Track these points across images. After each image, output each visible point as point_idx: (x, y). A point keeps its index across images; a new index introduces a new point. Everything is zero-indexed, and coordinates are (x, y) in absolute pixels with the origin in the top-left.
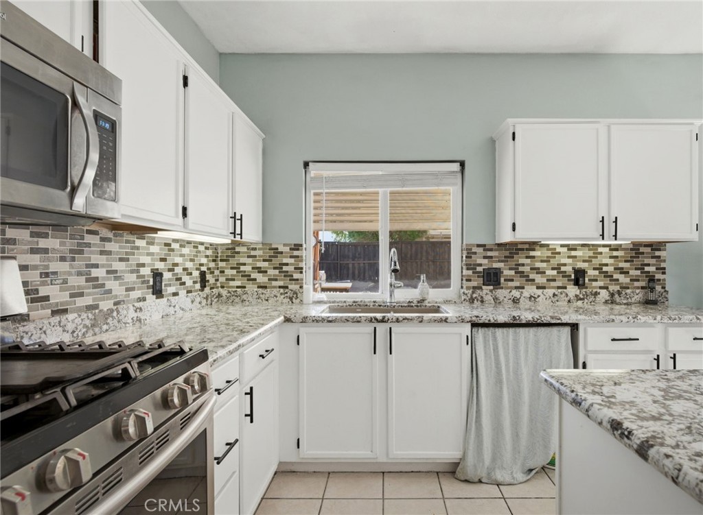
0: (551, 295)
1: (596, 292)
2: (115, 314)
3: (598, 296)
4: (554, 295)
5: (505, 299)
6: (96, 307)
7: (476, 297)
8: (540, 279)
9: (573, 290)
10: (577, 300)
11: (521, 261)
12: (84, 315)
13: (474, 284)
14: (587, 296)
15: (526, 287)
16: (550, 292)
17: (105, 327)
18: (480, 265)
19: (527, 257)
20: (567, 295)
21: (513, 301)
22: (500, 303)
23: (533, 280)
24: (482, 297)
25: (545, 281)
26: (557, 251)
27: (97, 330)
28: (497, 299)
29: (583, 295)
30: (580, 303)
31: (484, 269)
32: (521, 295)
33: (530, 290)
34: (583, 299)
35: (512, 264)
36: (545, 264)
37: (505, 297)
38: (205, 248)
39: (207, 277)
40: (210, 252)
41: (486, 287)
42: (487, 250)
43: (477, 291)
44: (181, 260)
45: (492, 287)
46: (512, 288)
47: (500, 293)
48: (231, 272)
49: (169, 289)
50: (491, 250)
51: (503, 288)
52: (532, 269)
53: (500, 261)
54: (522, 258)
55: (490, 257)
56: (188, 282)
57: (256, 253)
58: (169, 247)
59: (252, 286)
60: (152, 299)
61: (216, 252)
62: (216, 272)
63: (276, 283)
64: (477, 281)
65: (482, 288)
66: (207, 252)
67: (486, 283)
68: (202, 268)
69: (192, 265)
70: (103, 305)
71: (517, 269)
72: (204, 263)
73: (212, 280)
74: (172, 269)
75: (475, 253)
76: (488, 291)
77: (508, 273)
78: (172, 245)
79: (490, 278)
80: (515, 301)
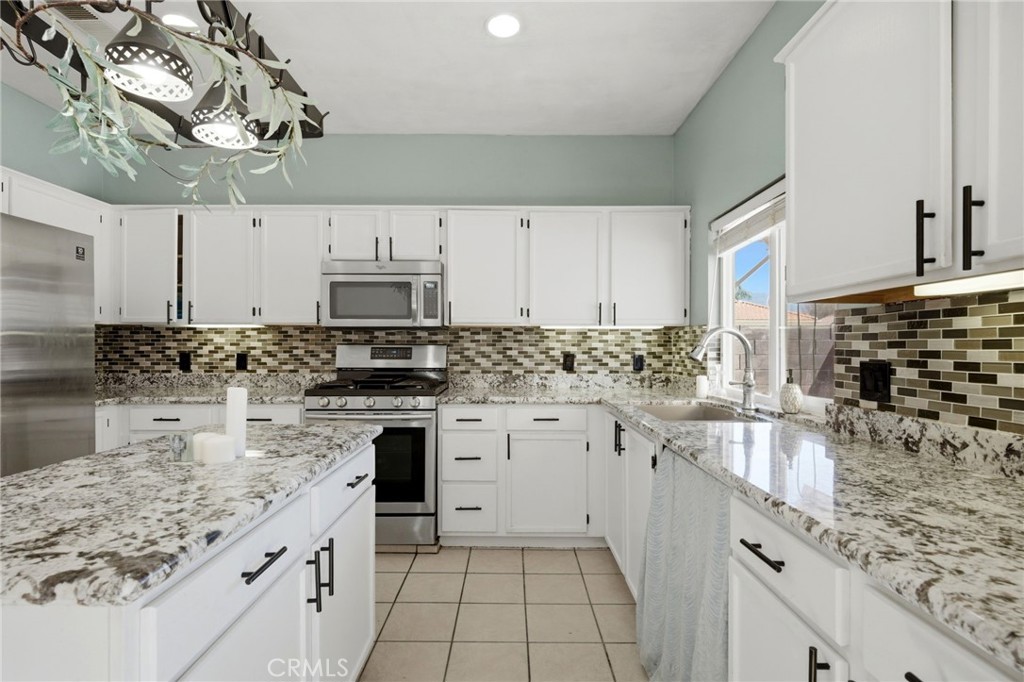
0: (1000, 449)
2: (522, 378)
5: (890, 437)
6: (510, 372)
7: (843, 421)
8: (981, 399)
11: (933, 344)
12: (498, 376)
13: (847, 393)
15: (942, 414)
16: (996, 437)
17: (513, 385)
18: (857, 353)
19: (948, 334)
21: (906, 443)
22: (881, 442)
23: (961, 398)
24: (852, 423)
25: (996, 405)
27: (507, 385)
28: (875, 431)
31: (862, 363)
32: (922, 435)
33: (954, 425)
35: (913, 349)
37: (890, 431)
38: (644, 334)
39: (648, 361)
40: (654, 337)
41: (864, 403)
42: (867, 320)
43: (847, 409)
44: (601, 345)
45: (874, 405)
46: (908, 412)
47: (885, 420)
48: (677, 357)
49: (583, 368)
50: (875, 320)
51: (892, 409)
52: (958, 366)
53: (891, 345)
54: (935, 335)
55: (874, 336)
56: (613, 364)
57: (687, 337)
58: (584, 335)
59: (685, 373)
60: (560, 372)
61: (667, 336)
62: (666, 357)
63: (695, 371)
64: (849, 387)
65: (856, 404)
66: (648, 338)
67: (866, 394)
68: (637, 353)
69: (618, 349)
70: (515, 372)
71: (925, 364)
72: (642, 349)
73: (657, 364)
74: (588, 352)
75: (849, 328)
76: (867, 412)
77: (905, 374)
78: (589, 334)
79: (875, 383)
80: (911, 445)
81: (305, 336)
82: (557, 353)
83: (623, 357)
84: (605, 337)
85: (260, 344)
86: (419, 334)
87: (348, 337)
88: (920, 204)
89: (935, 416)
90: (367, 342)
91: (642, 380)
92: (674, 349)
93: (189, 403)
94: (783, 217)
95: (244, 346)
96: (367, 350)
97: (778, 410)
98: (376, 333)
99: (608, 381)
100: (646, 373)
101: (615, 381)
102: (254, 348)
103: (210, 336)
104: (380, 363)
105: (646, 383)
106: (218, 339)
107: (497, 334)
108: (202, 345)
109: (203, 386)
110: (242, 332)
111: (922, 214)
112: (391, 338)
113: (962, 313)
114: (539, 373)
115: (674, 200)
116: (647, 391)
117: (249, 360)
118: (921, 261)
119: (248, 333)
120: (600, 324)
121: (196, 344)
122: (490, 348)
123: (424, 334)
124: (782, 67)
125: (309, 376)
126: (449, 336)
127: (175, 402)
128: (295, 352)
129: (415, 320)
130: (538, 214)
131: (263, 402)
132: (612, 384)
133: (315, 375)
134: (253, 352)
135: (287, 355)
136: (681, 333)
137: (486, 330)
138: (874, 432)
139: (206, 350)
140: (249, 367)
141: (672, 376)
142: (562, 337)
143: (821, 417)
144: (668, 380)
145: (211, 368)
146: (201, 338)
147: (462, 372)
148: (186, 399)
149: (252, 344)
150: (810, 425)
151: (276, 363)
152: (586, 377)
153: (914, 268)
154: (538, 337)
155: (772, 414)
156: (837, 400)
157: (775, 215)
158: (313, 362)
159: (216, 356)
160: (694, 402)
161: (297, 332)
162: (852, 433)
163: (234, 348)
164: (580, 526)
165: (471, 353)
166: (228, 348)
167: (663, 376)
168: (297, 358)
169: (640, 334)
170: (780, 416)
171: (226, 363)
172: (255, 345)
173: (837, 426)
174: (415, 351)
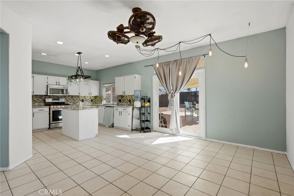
1: (132, 103)
8: (125, 101)
9: (129, 103)
12: (72, 103)
16: (126, 103)
26: (127, 96)
30: (129, 105)
33: (124, 103)
36: (126, 99)
38: (93, 97)
42: (119, 96)
46: (122, 102)
49: (85, 101)
53: (121, 98)
56: (89, 101)
58: (85, 97)
59: (99, 102)
60: (82, 102)
62: (95, 100)
63: (101, 101)
64: (118, 101)
70: (75, 102)
71: (123, 99)
72: (92, 99)
73: (94, 101)
74: (85, 99)
76: (119, 103)
79: (120, 101)
80: (122, 105)
81: (36, 97)
82: (81, 99)
84: (87, 97)
92: (97, 99)
96: (51, 99)
98: (51, 96)
99: (88, 103)
100: (93, 102)
107: (72, 96)
111: (123, 92)
112: (54, 97)
114: (78, 102)
115: (97, 80)
120: (88, 95)
122: (71, 99)
125: (38, 104)
126: (65, 97)
128: (34, 99)
129: (64, 94)
131: (42, 107)
133: (39, 104)
136: (98, 97)
142: (82, 97)
144: (96, 103)
147: (67, 102)
152: (85, 103)
153: (122, 94)
154: (78, 97)
158: (38, 101)
161: (35, 96)
165: (68, 99)
173: (117, 104)
174: (60, 99)
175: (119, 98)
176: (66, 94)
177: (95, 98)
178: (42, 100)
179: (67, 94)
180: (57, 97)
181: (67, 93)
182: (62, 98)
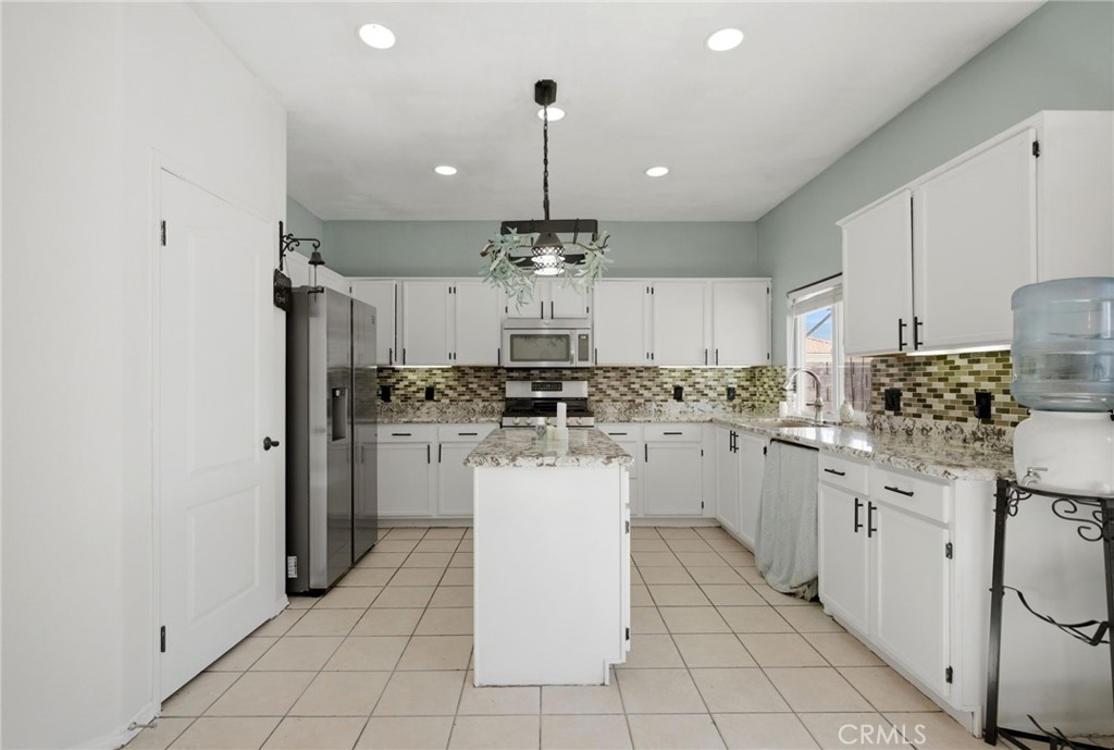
0: (944, 429)
1: (1000, 430)
2: (643, 405)
3: (1003, 437)
4: (948, 429)
5: (900, 430)
6: (634, 401)
7: (876, 424)
8: (938, 406)
9: (973, 423)
10: (975, 440)
11: (919, 380)
12: (625, 404)
13: (878, 408)
14: (988, 435)
15: (923, 415)
16: (943, 424)
17: (641, 409)
18: (883, 385)
19: (925, 374)
20: (962, 431)
21: (907, 431)
22: (895, 433)
23: (930, 406)
24: (881, 424)
25: (943, 409)
26: (956, 364)
27: (631, 411)
29: (983, 434)
30: (978, 444)
31: (886, 390)
32: (914, 426)
33: (927, 420)
34: (982, 440)
35: (910, 382)
36: (943, 383)
37: (900, 426)
38: (736, 371)
39: (738, 392)
40: (742, 374)
41: (887, 413)
42: (888, 366)
43: (878, 416)
44: (703, 380)
45: (892, 413)
46: (908, 415)
47: (897, 421)
48: (761, 389)
49: (689, 398)
50: (892, 366)
51: (901, 414)
52: (929, 390)
53: (901, 380)
54: (919, 375)
55: (891, 375)
56: (712, 394)
57: (769, 374)
58: (689, 373)
59: (768, 401)
60: (672, 402)
61: (753, 374)
62: (751, 389)
63: (777, 399)
64: (880, 404)
65: (883, 413)
66: (738, 375)
67: (888, 407)
68: (730, 386)
69: (716, 383)
70: (637, 401)
71: (915, 390)
72: (733, 382)
73: (745, 394)
74: (693, 385)
75: (879, 370)
76: (888, 417)
77: (907, 395)
78: (694, 372)
79: (892, 401)
80: (909, 432)
81: (478, 374)
83: (719, 389)
84: (705, 374)
85: (443, 380)
86: (564, 372)
87: (511, 374)
88: (900, 320)
89: (919, 416)
90: (526, 379)
91: (734, 407)
92: (758, 383)
93: (417, 423)
94: (841, 299)
95: (430, 382)
96: (529, 385)
97: (838, 420)
98: (532, 372)
99: (709, 407)
100: (737, 401)
101: (713, 407)
102: (439, 383)
103: (405, 374)
104: (539, 394)
105: (737, 409)
106: (412, 377)
107: (624, 372)
108: (398, 381)
109: (401, 412)
110: (430, 370)
111: (901, 325)
112: (543, 375)
113: (930, 364)
114: (655, 401)
116: (737, 414)
117: (435, 391)
118: (901, 345)
119: (434, 372)
120: (706, 363)
121: (394, 380)
122: (618, 383)
123: (568, 372)
124: (840, 229)
125: (481, 404)
126: (589, 374)
127: (407, 422)
128: (471, 386)
129: (572, 362)
130: (661, 284)
131: (471, 422)
132: (711, 409)
133: (486, 403)
134: (438, 386)
135: (464, 389)
136: (764, 371)
137: (614, 369)
138: (892, 427)
139: (402, 385)
140: (435, 398)
141: (756, 404)
142: (673, 374)
143: (864, 423)
144: (753, 406)
145: (406, 398)
146: (398, 375)
147: (597, 401)
148: (415, 420)
149: (438, 380)
150: (858, 427)
151: (456, 395)
152: (692, 404)
153: (898, 347)
154: (654, 374)
155: (834, 424)
156: (873, 412)
157: (836, 295)
158: (484, 394)
159: (409, 389)
160: (779, 420)
161: (472, 371)
162: (881, 429)
163: (423, 383)
164: (697, 510)
165: (604, 387)
166: (418, 383)
167: (750, 403)
168: (471, 390)
169: (732, 372)
170: (840, 424)
171: (418, 395)
172: (440, 381)
173: (873, 427)
174: (565, 385)
175: (886, 380)
176: (580, 360)
177: (751, 379)
178: (496, 389)
179: (587, 360)
180: (557, 375)
181: (583, 357)
182: (576, 379)
